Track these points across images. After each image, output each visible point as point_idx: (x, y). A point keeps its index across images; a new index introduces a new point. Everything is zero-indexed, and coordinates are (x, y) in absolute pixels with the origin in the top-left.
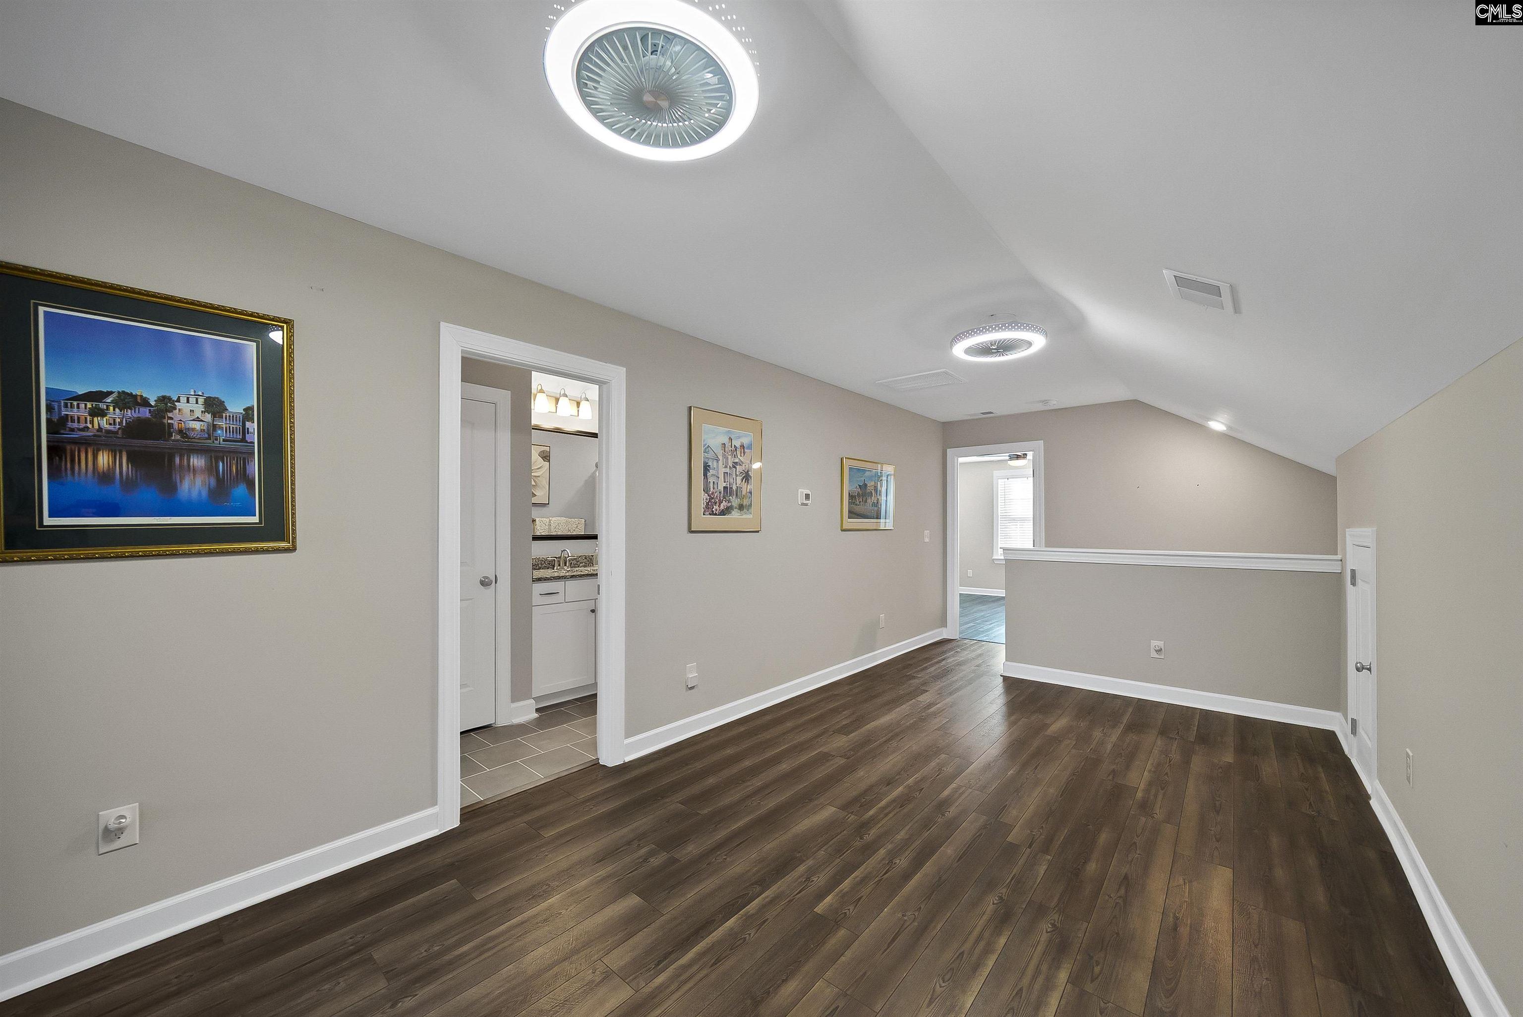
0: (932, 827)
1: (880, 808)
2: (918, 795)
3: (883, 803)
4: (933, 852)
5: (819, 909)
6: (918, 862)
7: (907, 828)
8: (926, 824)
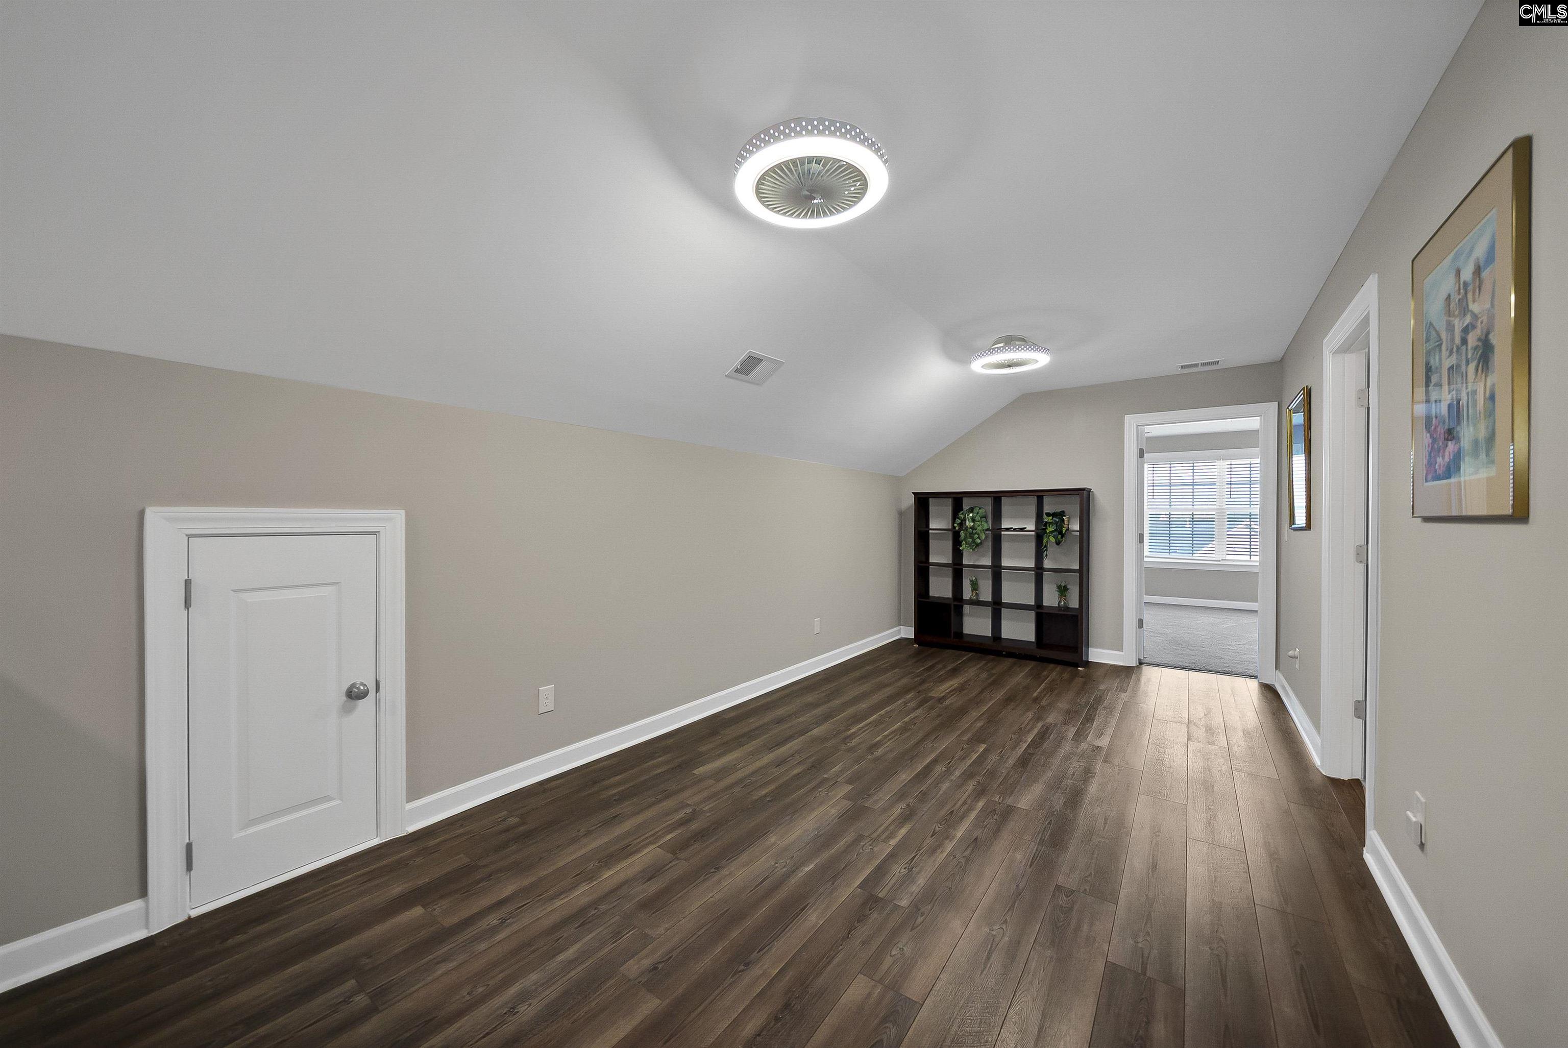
0: (919, 794)
1: (973, 810)
2: (937, 827)
3: (973, 815)
4: (917, 776)
5: (983, 747)
6: (928, 769)
7: (941, 792)
8: (924, 797)
